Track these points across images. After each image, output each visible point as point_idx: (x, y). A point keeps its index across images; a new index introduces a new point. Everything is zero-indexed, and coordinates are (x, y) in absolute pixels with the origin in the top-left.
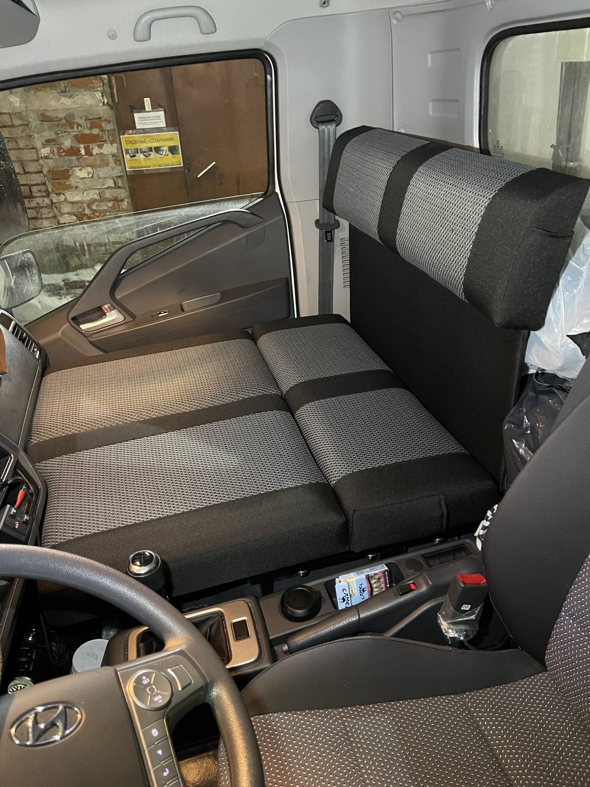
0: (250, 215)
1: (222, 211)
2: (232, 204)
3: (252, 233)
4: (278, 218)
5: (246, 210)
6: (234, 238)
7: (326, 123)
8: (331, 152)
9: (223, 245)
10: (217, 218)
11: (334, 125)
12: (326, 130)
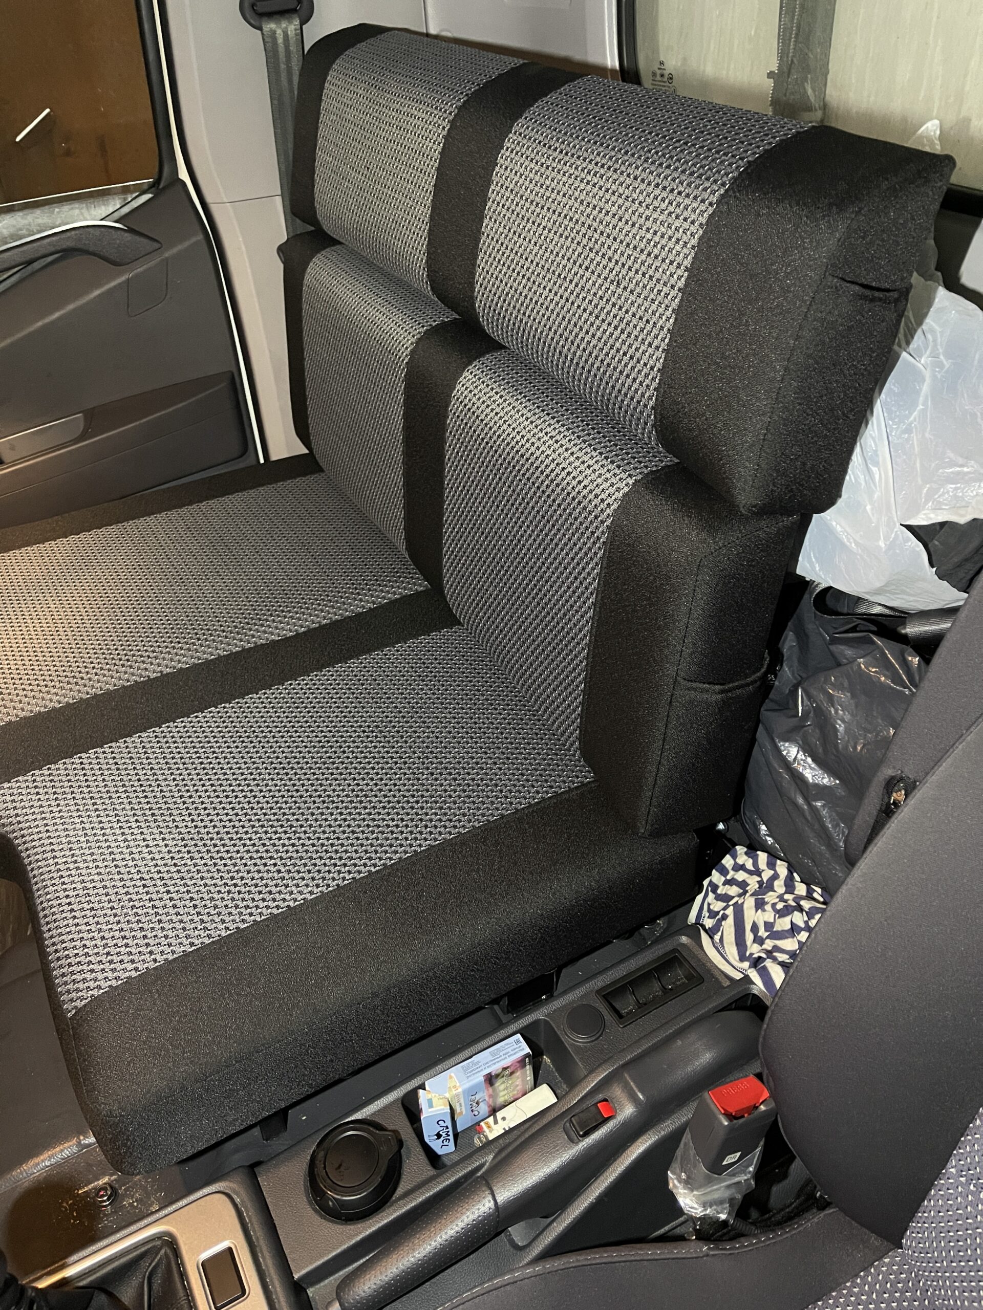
0: (126, 235)
1: (59, 226)
2: (81, 209)
3: (137, 276)
4: (194, 240)
5: (116, 222)
6: (97, 288)
7: (278, 17)
8: (296, 87)
9: (71, 307)
10: (49, 244)
11: (297, 22)
12: (279, 32)
